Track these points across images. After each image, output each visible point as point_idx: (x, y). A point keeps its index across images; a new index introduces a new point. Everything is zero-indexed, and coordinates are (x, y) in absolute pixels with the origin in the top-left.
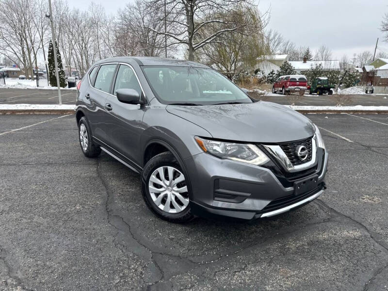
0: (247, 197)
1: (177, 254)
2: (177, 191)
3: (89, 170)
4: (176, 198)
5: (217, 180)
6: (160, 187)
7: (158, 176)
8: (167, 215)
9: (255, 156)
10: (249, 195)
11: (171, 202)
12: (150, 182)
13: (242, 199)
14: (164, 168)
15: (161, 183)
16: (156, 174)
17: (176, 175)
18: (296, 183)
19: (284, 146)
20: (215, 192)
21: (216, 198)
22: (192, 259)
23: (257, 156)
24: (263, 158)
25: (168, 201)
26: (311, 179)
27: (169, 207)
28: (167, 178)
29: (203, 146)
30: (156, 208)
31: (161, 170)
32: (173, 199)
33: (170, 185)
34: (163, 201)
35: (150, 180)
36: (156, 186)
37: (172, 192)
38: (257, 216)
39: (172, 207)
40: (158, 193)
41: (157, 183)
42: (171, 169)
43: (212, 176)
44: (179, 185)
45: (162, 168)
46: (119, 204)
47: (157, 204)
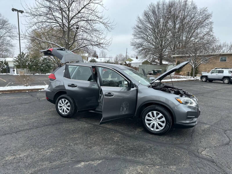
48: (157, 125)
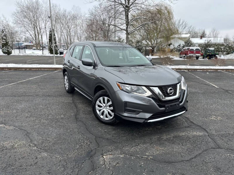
0: (141, 112)
1: (107, 138)
2: (109, 109)
3: (69, 99)
4: (109, 113)
5: (126, 103)
6: (101, 107)
7: (100, 102)
8: (104, 121)
9: (145, 92)
10: (142, 110)
11: (106, 114)
12: (96, 104)
13: (138, 113)
14: (103, 98)
15: (102, 105)
16: (99, 100)
17: (108, 101)
18: (166, 106)
19: (160, 88)
20: (125, 109)
21: (126, 112)
22: (113, 140)
23: (146, 92)
24: (149, 93)
25: (105, 114)
26: (175, 105)
27: (105, 117)
28: (104, 103)
29: (120, 87)
30: (99, 117)
31: (101, 99)
32: (107, 113)
33: (106, 106)
34: (103, 114)
35: (97, 103)
36: (99, 106)
37: (107, 110)
38: (146, 121)
39: (107, 117)
40: (100, 110)
41: (99, 105)
42: (106, 98)
43: (123, 101)
44: (110, 106)
45: (102, 97)
46: (82, 115)
47: (100, 115)
48: (106, 113)
